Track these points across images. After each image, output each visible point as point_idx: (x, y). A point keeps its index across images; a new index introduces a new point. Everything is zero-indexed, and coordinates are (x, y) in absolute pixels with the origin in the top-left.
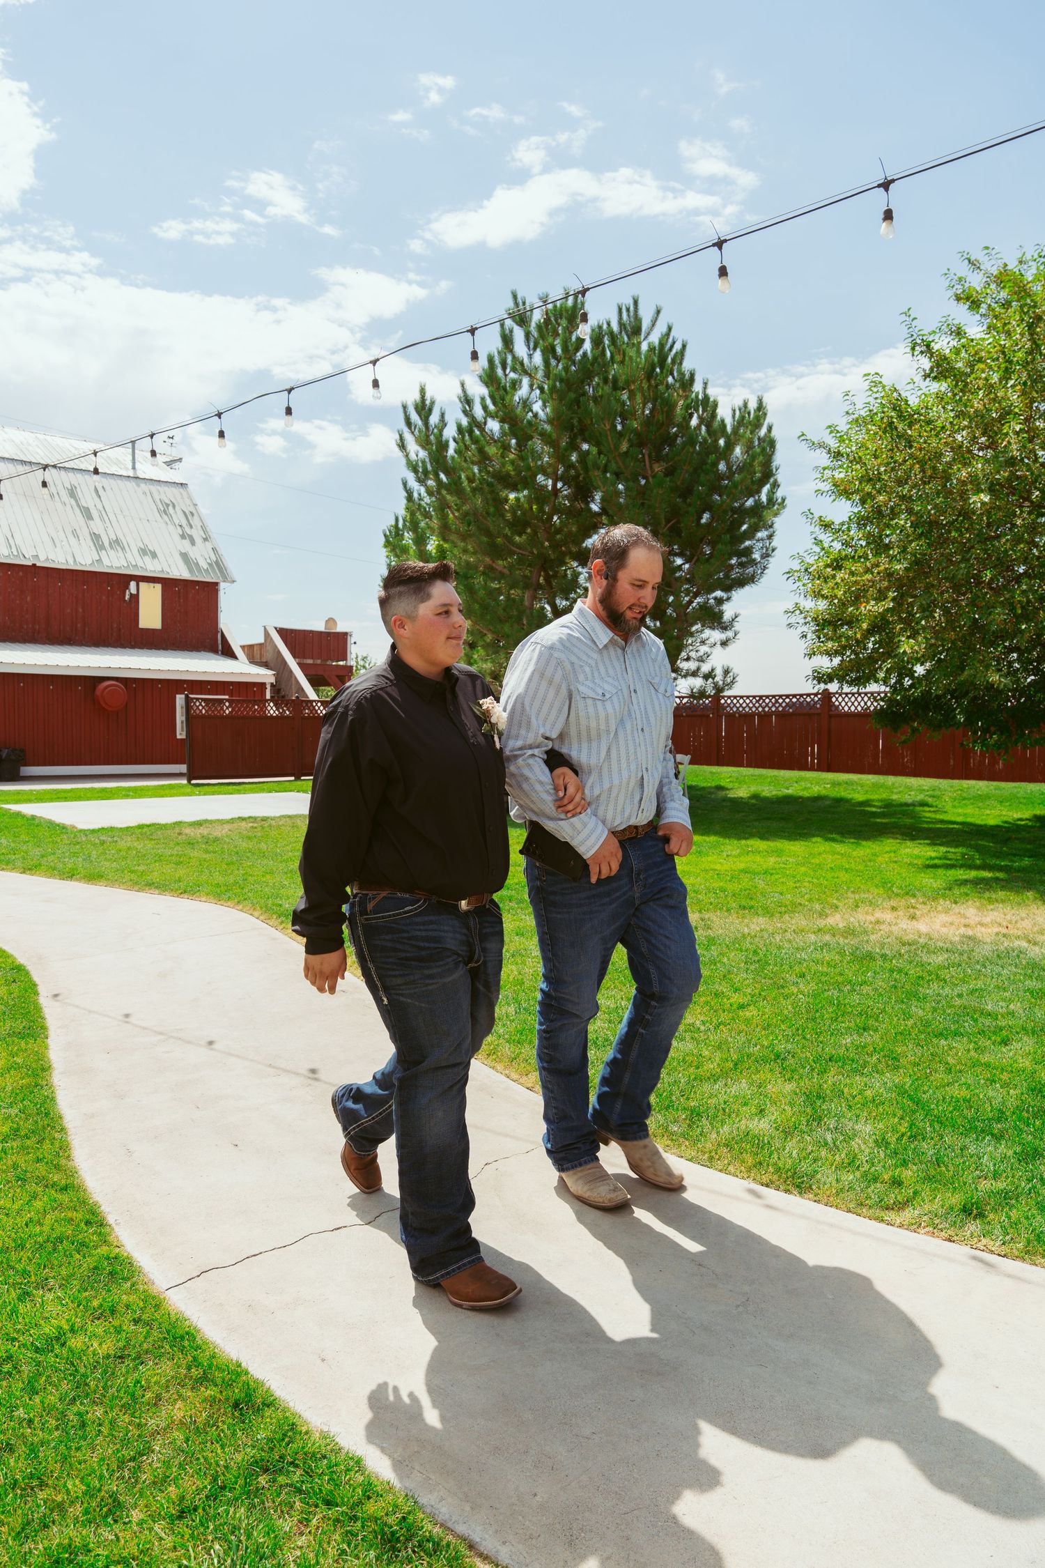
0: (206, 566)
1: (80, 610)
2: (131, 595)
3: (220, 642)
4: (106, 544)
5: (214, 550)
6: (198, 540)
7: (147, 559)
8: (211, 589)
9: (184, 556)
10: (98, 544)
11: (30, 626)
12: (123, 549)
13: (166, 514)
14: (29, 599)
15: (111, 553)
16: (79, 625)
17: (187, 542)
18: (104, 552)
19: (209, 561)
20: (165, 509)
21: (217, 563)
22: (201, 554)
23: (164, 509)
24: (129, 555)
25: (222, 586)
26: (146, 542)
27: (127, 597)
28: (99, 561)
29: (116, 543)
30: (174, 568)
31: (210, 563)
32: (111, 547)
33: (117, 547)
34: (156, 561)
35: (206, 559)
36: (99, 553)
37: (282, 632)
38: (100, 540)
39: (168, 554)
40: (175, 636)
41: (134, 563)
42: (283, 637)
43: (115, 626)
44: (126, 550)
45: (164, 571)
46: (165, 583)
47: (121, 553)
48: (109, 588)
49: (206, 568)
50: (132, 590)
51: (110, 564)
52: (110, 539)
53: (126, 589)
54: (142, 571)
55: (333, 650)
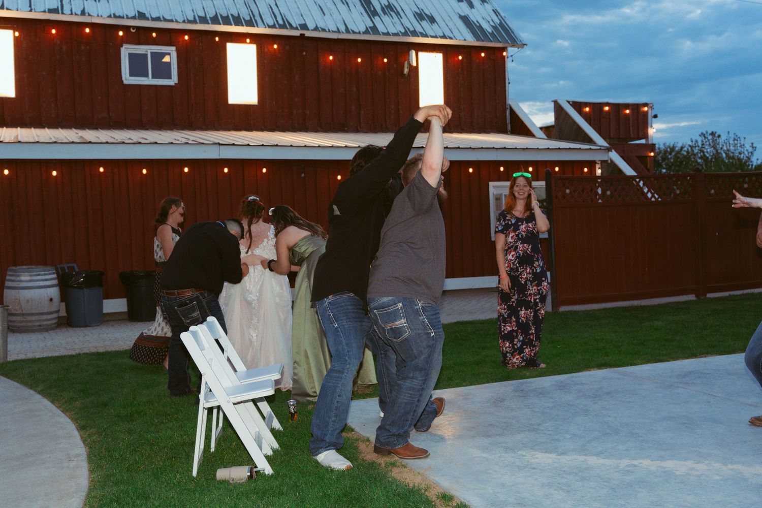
0: (489, 30)
1: (355, 89)
2: (410, 66)
3: (508, 121)
4: (379, 9)
5: (495, 12)
6: (477, 4)
7: (425, 24)
8: (496, 59)
9: (465, 19)
10: (370, 10)
11: (300, 111)
12: (398, 14)
14: (297, 78)
15: (386, 19)
16: (353, 108)
17: (464, 5)
18: (377, 18)
19: (493, 25)
21: (501, 24)
22: (482, 15)
24: (404, 20)
26: (421, 6)
27: (406, 71)
28: (374, 29)
29: (389, 9)
30: (456, 33)
31: (494, 27)
32: (385, 13)
33: (391, 13)
34: (435, 26)
35: (489, 22)
36: (371, 20)
37: (578, 106)
38: (371, 5)
39: (446, 18)
40: (460, 115)
41: (412, 29)
42: (580, 112)
43: (393, 107)
44: (400, 15)
45: (444, 37)
46: (448, 51)
47: (396, 19)
48: (385, 60)
49: (490, 31)
50: (411, 63)
51: (385, 31)
52: (381, 4)
53: (405, 61)
54: (422, 37)
55: (633, 126)
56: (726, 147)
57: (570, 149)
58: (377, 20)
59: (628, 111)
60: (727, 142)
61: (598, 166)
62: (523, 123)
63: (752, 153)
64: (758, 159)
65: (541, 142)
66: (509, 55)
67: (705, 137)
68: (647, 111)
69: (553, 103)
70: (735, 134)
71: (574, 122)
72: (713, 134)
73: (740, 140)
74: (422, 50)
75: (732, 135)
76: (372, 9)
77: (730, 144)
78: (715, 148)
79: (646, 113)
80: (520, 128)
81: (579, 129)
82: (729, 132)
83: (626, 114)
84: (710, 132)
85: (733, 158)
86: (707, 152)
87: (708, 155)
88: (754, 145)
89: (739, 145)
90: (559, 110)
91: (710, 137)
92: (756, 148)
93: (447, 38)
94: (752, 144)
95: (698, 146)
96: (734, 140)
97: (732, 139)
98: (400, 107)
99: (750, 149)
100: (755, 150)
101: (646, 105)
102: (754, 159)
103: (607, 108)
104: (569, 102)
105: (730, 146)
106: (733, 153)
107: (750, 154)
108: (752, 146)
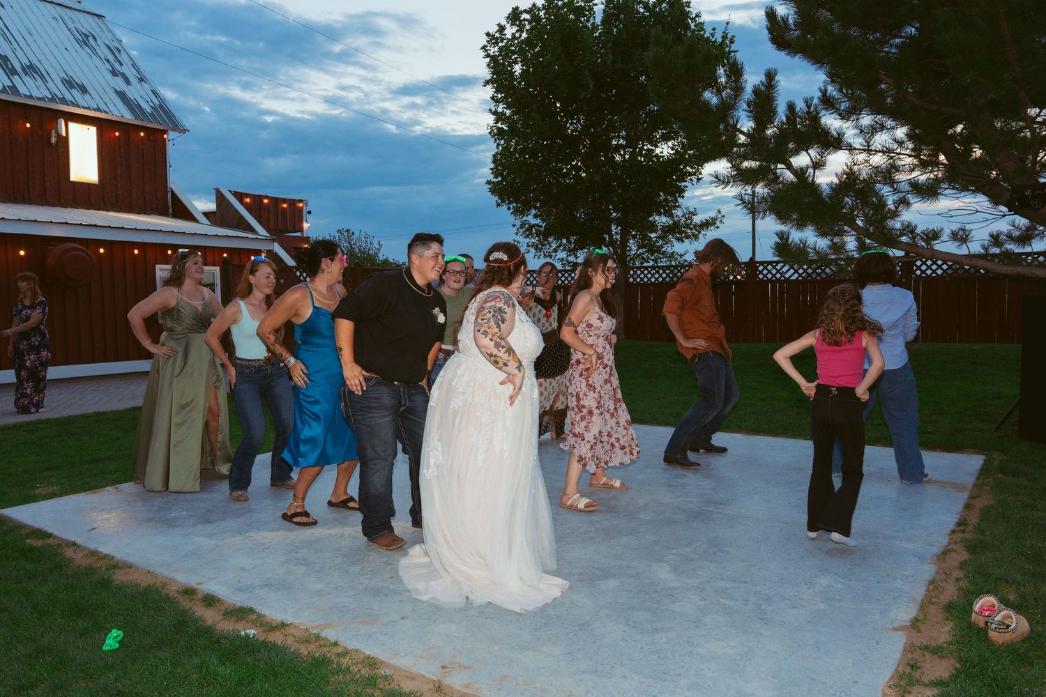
0: (149, 110)
2: (59, 135)
3: (170, 204)
4: (18, 68)
5: (155, 93)
6: (133, 80)
7: (74, 92)
8: (156, 140)
9: (121, 95)
12: (42, 77)
13: (87, 45)
15: (27, 79)
17: (119, 80)
18: (16, 77)
19: (152, 105)
20: (85, 39)
21: (161, 106)
22: (136, 92)
23: (83, 40)
24: (50, 84)
25: (171, 136)
26: (70, 73)
27: (53, 140)
28: (14, 89)
29: (31, 70)
30: (111, 106)
31: (154, 108)
32: (26, 74)
33: (34, 74)
34: (87, 97)
35: (148, 102)
36: (9, 78)
37: (240, 196)
38: (8, 62)
39: (101, 91)
40: (116, 193)
41: (60, 96)
42: (241, 202)
43: (38, 177)
44: (45, 78)
45: (98, 110)
46: (104, 126)
47: (40, 82)
48: (28, 125)
49: (150, 112)
50: (59, 132)
51: (29, 94)
52: (21, 63)
53: (52, 129)
54: (73, 106)
55: (290, 220)
56: (359, 243)
57: (238, 237)
58: (16, 79)
59: (285, 206)
60: (359, 239)
62: (185, 207)
64: (384, 255)
65: (205, 228)
66: (171, 139)
67: (341, 234)
68: (302, 207)
69: (215, 191)
70: (365, 232)
71: (237, 211)
72: (348, 231)
73: (370, 238)
74: (72, 121)
75: (364, 235)
76: (10, 67)
77: (361, 241)
78: (350, 243)
79: (301, 210)
80: (182, 212)
81: (241, 217)
82: (361, 231)
83: (284, 208)
84: (345, 229)
85: (364, 253)
88: (381, 243)
89: (369, 242)
90: (220, 198)
91: (346, 234)
92: (382, 245)
93: (101, 112)
96: (365, 237)
98: (46, 178)
99: (377, 247)
101: (301, 201)
102: (380, 255)
103: (266, 201)
104: (230, 191)
105: (362, 243)
106: (365, 249)
107: (377, 250)
108: (379, 244)
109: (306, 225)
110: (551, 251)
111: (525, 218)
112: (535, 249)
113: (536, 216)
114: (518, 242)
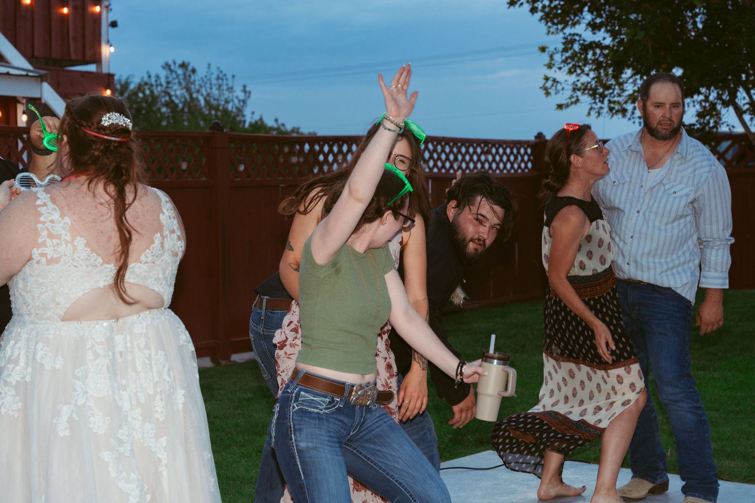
55: (75, 38)
56: (206, 90)
59: (65, 10)
60: (206, 80)
61: (20, 108)
63: (244, 102)
64: (253, 113)
67: (171, 71)
68: (100, 14)
70: (218, 68)
72: (183, 66)
73: (227, 79)
75: (214, 69)
77: (211, 84)
78: (188, 90)
79: (97, 18)
82: (209, 65)
83: (63, 15)
84: (179, 62)
85: (216, 108)
86: (176, 96)
87: (177, 101)
88: (248, 89)
89: (225, 87)
91: (180, 71)
92: (250, 92)
94: (245, 87)
95: (161, 85)
96: (218, 78)
97: (214, 77)
99: (242, 96)
100: (249, 97)
102: (247, 112)
105: (211, 88)
106: (218, 100)
107: (242, 103)
108: (244, 91)
109: (107, 51)
110: (621, 99)
111: (568, 31)
112: (591, 95)
113: (594, 27)
114: (554, 81)
